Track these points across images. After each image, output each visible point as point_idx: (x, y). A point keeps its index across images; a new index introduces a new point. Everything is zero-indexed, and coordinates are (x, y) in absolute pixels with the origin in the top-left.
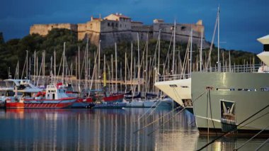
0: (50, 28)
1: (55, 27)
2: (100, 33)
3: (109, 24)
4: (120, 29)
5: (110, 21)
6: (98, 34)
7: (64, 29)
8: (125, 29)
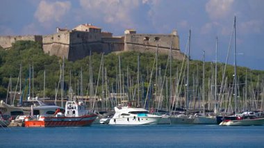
0: (13, 40)
1: (18, 39)
2: (70, 45)
3: (78, 36)
4: (89, 40)
5: (79, 32)
6: (68, 46)
7: (29, 41)
8: (96, 40)
